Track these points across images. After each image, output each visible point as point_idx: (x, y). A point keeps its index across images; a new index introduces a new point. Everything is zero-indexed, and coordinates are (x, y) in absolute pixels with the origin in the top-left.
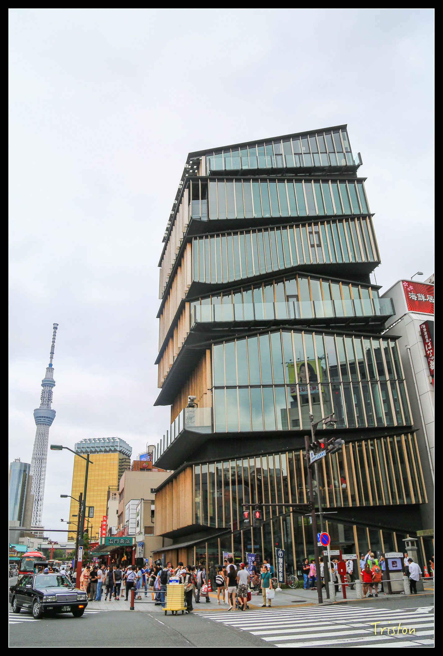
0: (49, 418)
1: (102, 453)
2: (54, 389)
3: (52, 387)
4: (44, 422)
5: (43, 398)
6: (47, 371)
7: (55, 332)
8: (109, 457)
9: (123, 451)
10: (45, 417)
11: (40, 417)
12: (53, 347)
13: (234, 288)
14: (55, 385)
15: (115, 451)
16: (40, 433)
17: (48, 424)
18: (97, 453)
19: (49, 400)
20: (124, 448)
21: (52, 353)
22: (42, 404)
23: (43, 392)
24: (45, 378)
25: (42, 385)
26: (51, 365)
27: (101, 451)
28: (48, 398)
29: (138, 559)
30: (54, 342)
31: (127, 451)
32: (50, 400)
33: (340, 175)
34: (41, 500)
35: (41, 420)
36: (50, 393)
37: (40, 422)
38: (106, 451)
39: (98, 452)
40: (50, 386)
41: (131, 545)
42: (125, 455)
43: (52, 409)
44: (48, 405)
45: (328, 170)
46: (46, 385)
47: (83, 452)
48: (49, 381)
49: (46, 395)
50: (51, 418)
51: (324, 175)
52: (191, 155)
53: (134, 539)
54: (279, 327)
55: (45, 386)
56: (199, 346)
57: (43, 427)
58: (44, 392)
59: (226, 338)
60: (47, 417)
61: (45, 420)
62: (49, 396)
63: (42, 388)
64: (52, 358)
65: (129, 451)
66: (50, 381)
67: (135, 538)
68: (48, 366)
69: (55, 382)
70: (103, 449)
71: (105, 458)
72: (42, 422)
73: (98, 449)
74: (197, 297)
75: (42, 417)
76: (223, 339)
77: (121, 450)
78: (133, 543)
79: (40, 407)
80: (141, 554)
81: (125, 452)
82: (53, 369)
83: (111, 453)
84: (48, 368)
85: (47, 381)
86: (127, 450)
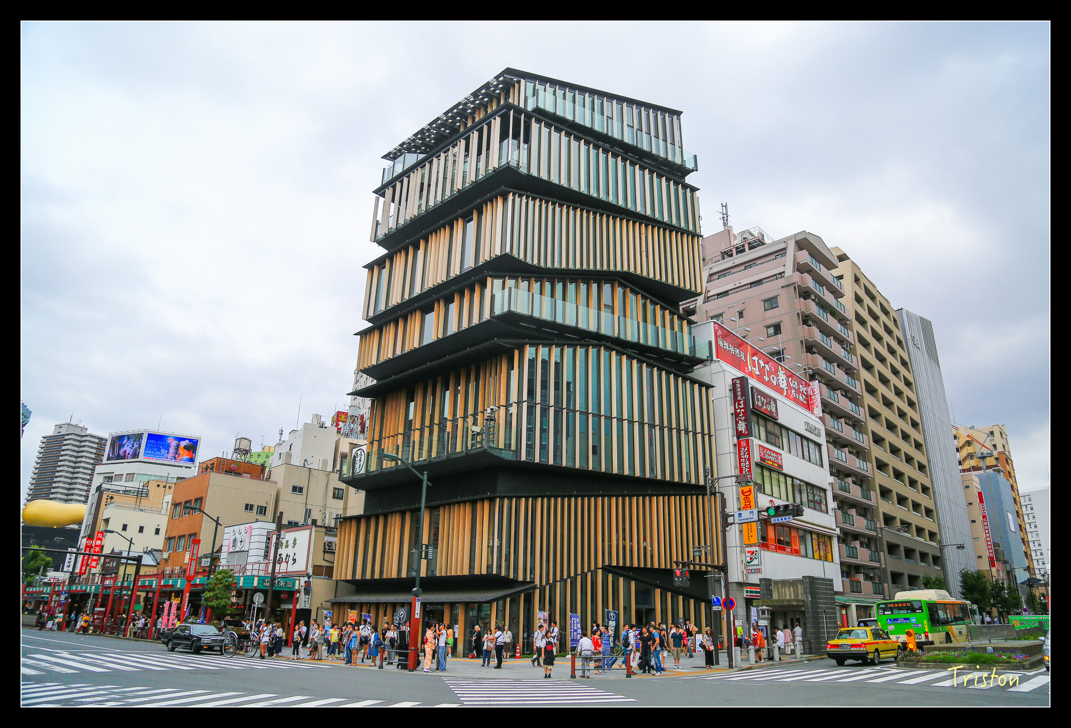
13: (560, 276)
29: (302, 610)
33: (669, 172)
41: (292, 590)
45: (661, 161)
51: (654, 166)
52: (509, 71)
53: (297, 582)
54: (601, 343)
56: (510, 343)
59: (544, 342)
67: (299, 580)
74: (504, 274)
76: (540, 342)
78: (297, 587)
80: (307, 603)
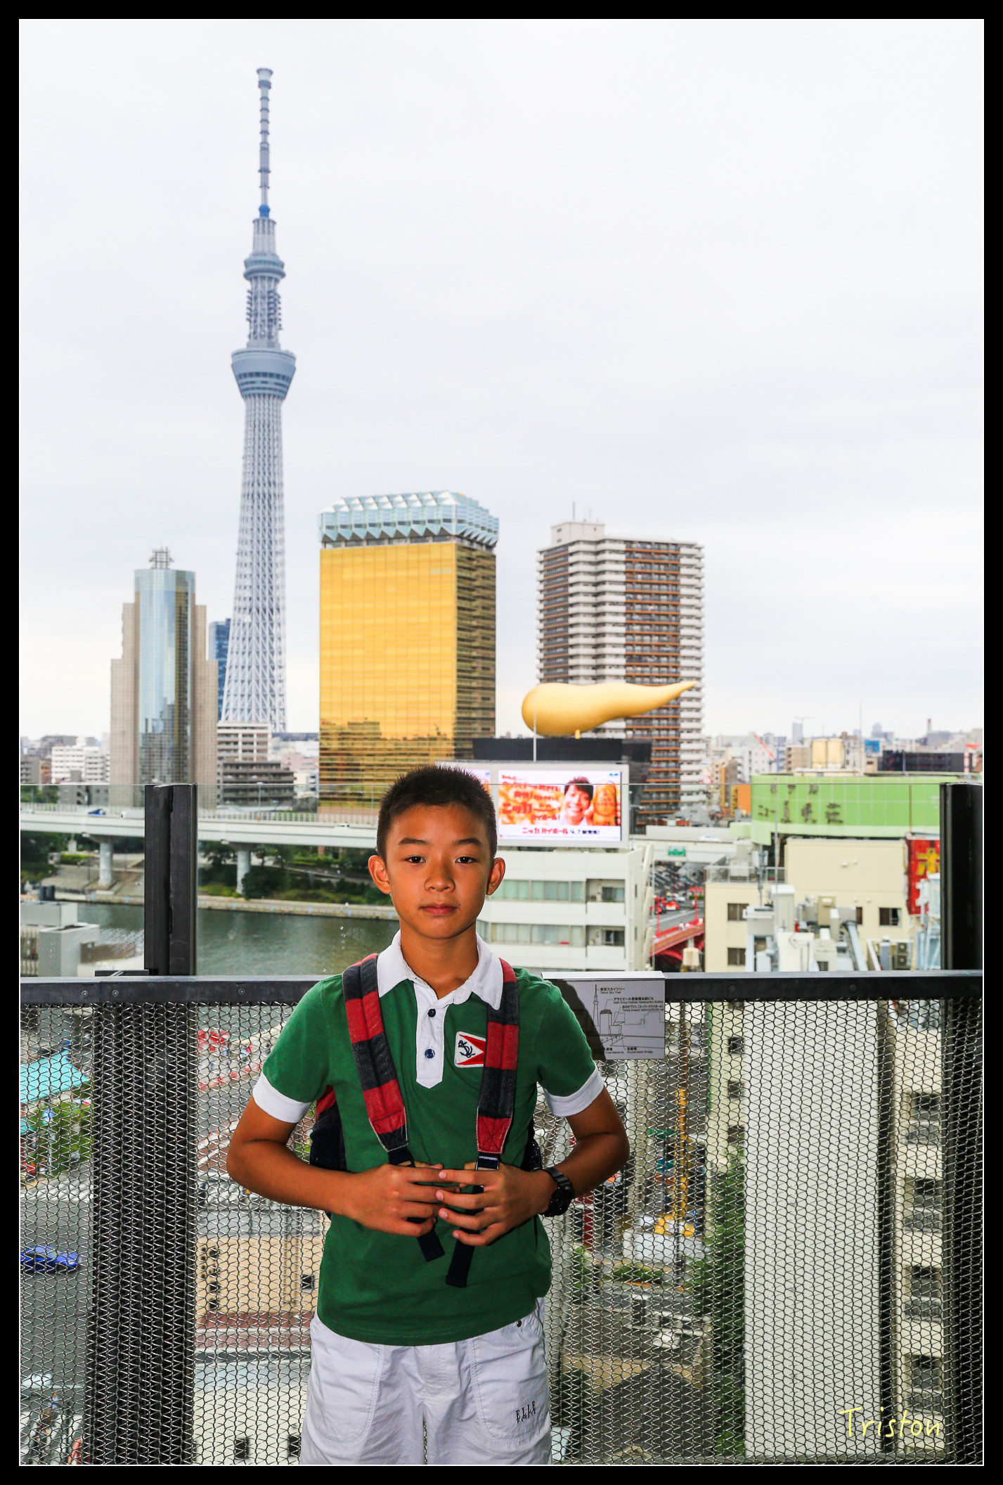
0: (278, 376)
1: (402, 544)
2: (282, 288)
3: (277, 281)
4: (264, 388)
5: (252, 315)
6: (257, 231)
7: (265, 99)
8: (424, 557)
9: (469, 536)
10: (265, 375)
11: (251, 375)
12: (265, 149)
14: (283, 275)
15: (443, 535)
16: (257, 423)
17: (277, 393)
18: (386, 541)
19: (270, 320)
20: (470, 524)
21: (265, 170)
22: (253, 335)
23: (253, 298)
24: (255, 254)
25: (248, 276)
26: (264, 210)
27: (399, 536)
28: (269, 315)
30: (265, 132)
31: (485, 533)
32: (273, 321)
34: (278, 610)
35: (253, 382)
36: (273, 300)
37: (253, 388)
38: (414, 537)
39: (390, 540)
40: (270, 278)
42: (478, 543)
43: (284, 348)
44: (270, 336)
46: (259, 274)
47: (346, 541)
48: (265, 262)
49: (262, 306)
50: (284, 377)
55: (256, 278)
57: (262, 404)
58: (256, 298)
60: (271, 375)
61: (266, 382)
62: (270, 309)
63: (247, 285)
64: (265, 186)
65: (489, 531)
66: (270, 262)
68: (257, 215)
69: (282, 265)
70: (405, 531)
71: (413, 557)
72: (259, 388)
73: (391, 532)
75: (258, 374)
77: (463, 533)
79: (248, 345)
81: (476, 538)
82: (274, 223)
83: (431, 543)
84: (258, 220)
85: (260, 262)
86: (483, 528)
